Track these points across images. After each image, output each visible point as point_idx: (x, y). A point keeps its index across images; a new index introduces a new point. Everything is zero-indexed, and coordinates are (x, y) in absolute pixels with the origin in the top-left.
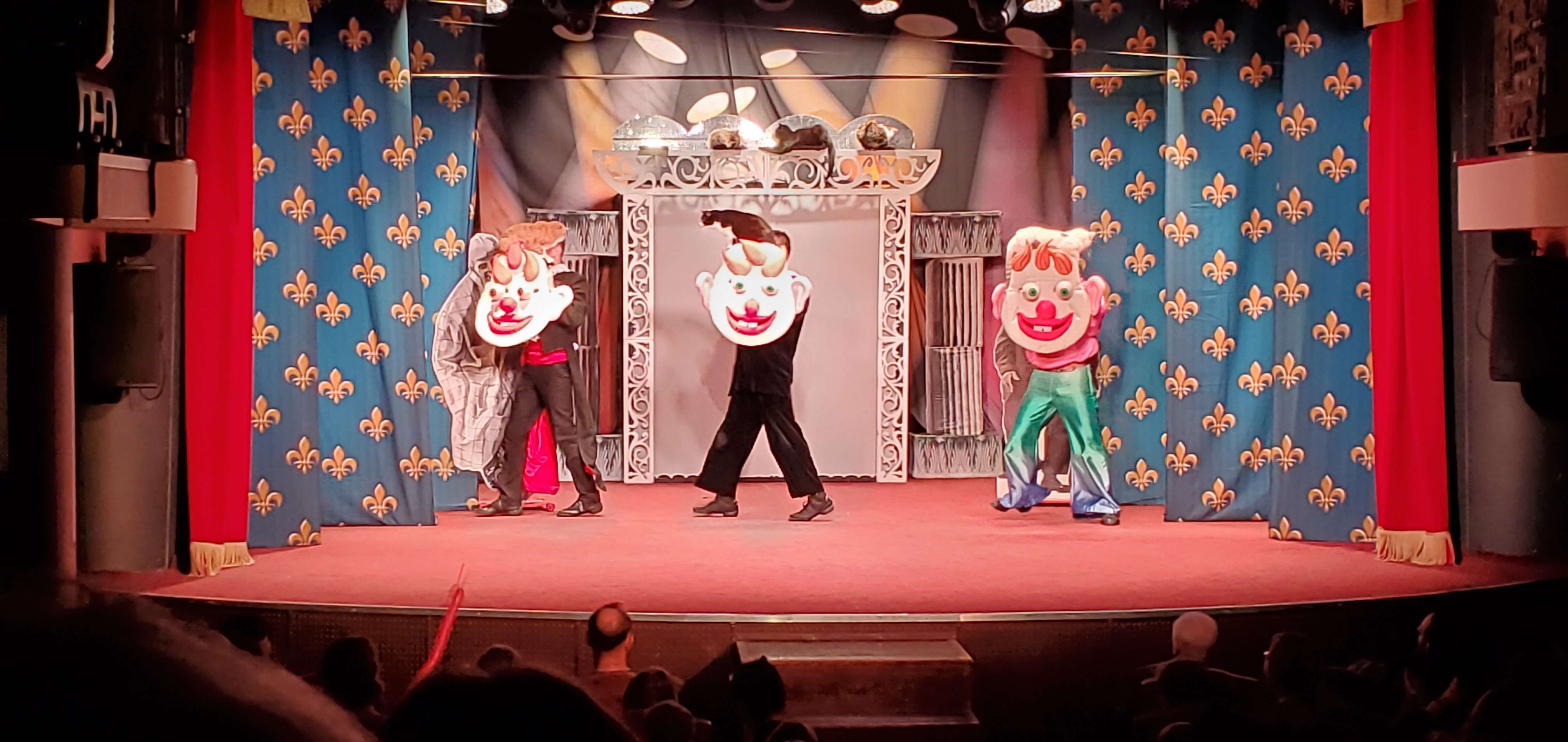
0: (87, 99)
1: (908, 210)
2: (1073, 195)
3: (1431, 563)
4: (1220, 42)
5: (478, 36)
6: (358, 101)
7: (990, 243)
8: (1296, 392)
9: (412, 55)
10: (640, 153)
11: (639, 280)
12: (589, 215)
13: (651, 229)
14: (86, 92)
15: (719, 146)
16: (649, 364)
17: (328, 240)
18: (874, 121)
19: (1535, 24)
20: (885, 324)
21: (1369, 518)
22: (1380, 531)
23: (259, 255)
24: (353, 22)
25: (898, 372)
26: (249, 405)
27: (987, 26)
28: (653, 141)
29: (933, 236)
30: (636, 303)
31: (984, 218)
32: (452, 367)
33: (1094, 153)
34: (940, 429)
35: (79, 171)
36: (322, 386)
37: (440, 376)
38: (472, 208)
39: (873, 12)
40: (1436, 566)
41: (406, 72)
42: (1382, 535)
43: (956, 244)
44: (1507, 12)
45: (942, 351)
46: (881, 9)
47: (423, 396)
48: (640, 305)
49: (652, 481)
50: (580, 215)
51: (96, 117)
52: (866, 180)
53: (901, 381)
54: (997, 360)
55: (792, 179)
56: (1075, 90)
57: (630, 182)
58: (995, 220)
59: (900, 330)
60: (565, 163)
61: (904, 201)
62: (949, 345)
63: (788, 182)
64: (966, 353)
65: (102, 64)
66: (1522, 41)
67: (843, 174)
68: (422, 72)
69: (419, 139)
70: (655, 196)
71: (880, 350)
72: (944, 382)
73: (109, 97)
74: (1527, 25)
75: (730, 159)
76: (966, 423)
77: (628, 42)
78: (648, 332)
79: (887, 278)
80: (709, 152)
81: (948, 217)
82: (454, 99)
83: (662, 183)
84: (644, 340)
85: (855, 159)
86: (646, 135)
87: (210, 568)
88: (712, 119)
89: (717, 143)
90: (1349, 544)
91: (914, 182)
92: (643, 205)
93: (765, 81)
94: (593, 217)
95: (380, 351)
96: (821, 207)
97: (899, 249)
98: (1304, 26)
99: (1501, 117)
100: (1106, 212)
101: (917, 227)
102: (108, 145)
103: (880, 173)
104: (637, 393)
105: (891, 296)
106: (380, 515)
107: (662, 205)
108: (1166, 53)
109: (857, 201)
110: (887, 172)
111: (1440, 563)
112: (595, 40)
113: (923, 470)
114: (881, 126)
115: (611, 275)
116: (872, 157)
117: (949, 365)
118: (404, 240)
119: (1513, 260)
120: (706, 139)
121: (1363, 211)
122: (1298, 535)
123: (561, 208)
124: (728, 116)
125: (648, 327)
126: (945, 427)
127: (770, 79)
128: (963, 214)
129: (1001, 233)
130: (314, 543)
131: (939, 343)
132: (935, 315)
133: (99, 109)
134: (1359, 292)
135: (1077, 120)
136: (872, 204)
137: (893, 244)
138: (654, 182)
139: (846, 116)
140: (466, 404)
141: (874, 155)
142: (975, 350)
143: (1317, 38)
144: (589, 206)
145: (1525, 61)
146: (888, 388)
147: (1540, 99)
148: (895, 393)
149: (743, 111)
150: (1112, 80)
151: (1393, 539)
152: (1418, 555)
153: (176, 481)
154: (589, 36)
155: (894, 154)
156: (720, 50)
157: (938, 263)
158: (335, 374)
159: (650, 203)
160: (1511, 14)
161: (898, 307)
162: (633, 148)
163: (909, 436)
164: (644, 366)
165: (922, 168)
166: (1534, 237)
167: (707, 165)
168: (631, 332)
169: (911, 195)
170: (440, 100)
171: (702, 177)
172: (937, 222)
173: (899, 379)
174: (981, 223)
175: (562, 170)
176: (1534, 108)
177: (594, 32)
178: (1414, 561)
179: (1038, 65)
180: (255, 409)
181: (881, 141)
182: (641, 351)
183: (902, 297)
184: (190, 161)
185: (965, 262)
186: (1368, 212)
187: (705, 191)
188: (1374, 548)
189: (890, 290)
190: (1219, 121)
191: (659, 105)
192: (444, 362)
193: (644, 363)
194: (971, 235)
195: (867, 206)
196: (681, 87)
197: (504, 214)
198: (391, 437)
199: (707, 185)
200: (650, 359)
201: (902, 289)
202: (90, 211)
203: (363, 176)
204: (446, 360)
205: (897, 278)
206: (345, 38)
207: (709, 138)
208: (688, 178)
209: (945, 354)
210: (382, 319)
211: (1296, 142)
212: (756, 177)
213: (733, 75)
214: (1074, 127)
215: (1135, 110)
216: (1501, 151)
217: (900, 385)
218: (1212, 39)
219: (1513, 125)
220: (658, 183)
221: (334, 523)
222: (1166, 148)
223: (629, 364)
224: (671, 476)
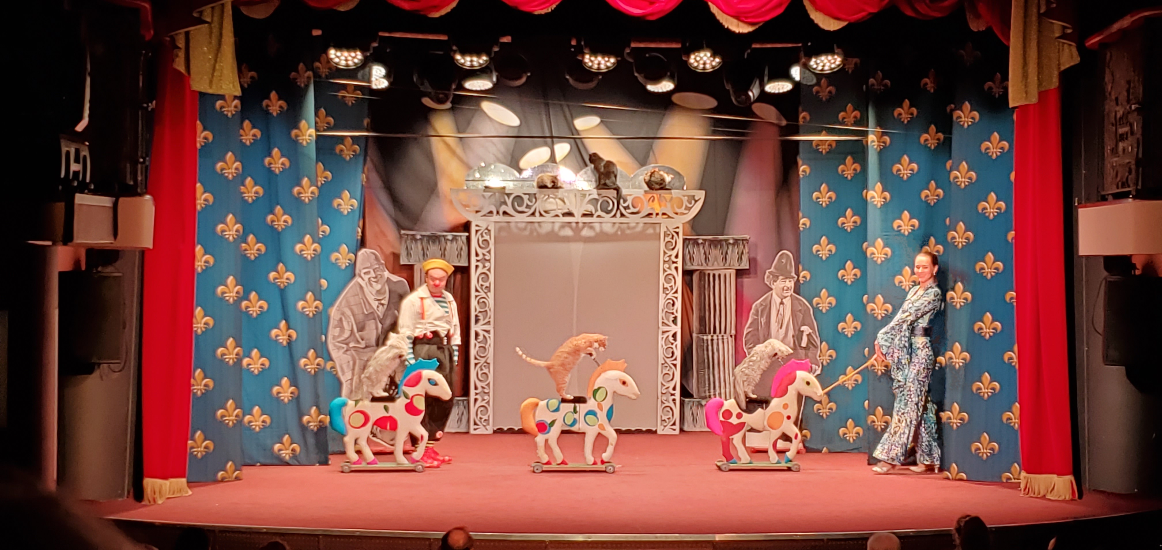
0: (68, 153)
1: (681, 234)
2: (800, 225)
3: (1060, 499)
4: (907, 116)
5: (366, 104)
6: (275, 151)
7: (740, 259)
8: (962, 372)
9: (317, 119)
10: (484, 191)
11: (483, 283)
12: (446, 236)
13: (492, 247)
14: (67, 149)
15: (542, 186)
16: (490, 345)
17: (252, 254)
18: (657, 170)
19: (1133, 107)
20: (664, 318)
21: (1016, 465)
22: (1023, 474)
23: (199, 265)
24: (273, 95)
25: (673, 353)
26: (189, 375)
27: (738, 102)
28: (495, 181)
29: (698, 254)
30: (481, 300)
31: (736, 241)
32: (343, 348)
33: (815, 194)
34: (703, 395)
35: (60, 207)
36: (246, 361)
37: (334, 354)
38: (360, 230)
39: (656, 91)
40: (1064, 501)
41: (312, 131)
42: (1025, 477)
43: (716, 259)
44: (1113, 98)
45: (705, 338)
46: (661, 88)
47: (319, 371)
48: (483, 302)
49: (491, 432)
50: (440, 236)
51: (75, 167)
52: (651, 212)
53: (675, 359)
54: (746, 345)
55: (596, 210)
56: (801, 149)
57: (477, 212)
58: (745, 242)
59: (675, 321)
60: (430, 196)
61: (678, 228)
62: (710, 333)
63: (594, 212)
64: (723, 339)
65: (80, 127)
66: (1124, 120)
67: (634, 207)
68: (325, 130)
69: (321, 180)
70: (495, 222)
71: (660, 337)
72: (706, 361)
73: (85, 152)
74: (1128, 108)
75: (551, 196)
76: (723, 391)
77: (476, 110)
78: (489, 322)
79: (665, 284)
80: (535, 190)
81: (710, 240)
82: (347, 151)
83: (501, 212)
84: (486, 327)
85: (642, 197)
86: (490, 178)
87: (158, 498)
88: (538, 166)
89: (541, 184)
90: (1001, 484)
91: (684, 214)
92: (487, 229)
93: (578, 141)
94: (450, 238)
95: (289, 336)
96: (617, 231)
97: (674, 262)
98: (967, 105)
99: (1109, 173)
100: (824, 238)
101: (687, 246)
102: (83, 188)
103: (660, 206)
104: (481, 367)
105: (669, 297)
106: (287, 457)
107: (500, 230)
108: (867, 126)
109: (644, 227)
110: (666, 206)
111: (1067, 498)
112: (452, 109)
113: (692, 425)
114: (662, 173)
115: (462, 278)
116: (655, 195)
117: (710, 348)
118: (308, 254)
119: (1119, 277)
120: (534, 181)
121: (1010, 240)
122: (964, 476)
123: (426, 231)
124: (550, 164)
125: (490, 318)
126: (707, 394)
127: (580, 138)
128: (721, 237)
129: (748, 253)
130: (237, 478)
131: (703, 330)
132: (700, 310)
133: (77, 161)
134: (1008, 299)
135: (803, 171)
136: (654, 229)
137: (670, 259)
138: (495, 212)
139: (635, 165)
140: (353, 375)
141: (656, 194)
142: (730, 338)
143: (976, 114)
144: (447, 229)
145: (1127, 133)
146: (666, 365)
147: (1138, 162)
148: (671, 368)
149: (561, 161)
150: (828, 142)
151: (1033, 481)
152: (1051, 492)
153: (134, 430)
154: (448, 105)
155: (671, 193)
156: (544, 117)
157: (702, 273)
158: (255, 352)
159: (492, 228)
160: (1117, 99)
161: (673, 305)
162: (480, 187)
163: (681, 400)
164: (487, 347)
165: (690, 203)
166: (1134, 261)
167: (534, 200)
168: (477, 321)
169: (683, 224)
170: (337, 151)
171: (530, 209)
172: (702, 243)
173: (674, 358)
174: (733, 244)
175: (427, 203)
176: (1133, 167)
177: (452, 102)
178: (1049, 496)
179: (775, 130)
180: (194, 379)
181: (661, 184)
182: (484, 336)
183: (676, 298)
184: (148, 197)
185: (722, 272)
186: (1014, 241)
187: (532, 219)
188: (1019, 487)
189: (667, 292)
190: (905, 173)
191: (500, 156)
192: (337, 344)
193: (486, 344)
194: (727, 253)
195: (650, 231)
196: (516, 142)
197: (384, 234)
198: (297, 399)
199: (533, 214)
200: (491, 341)
201: (676, 292)
202: (68, 238)
203: (279, 207)
204: (339, 342)
205: (673, 283)
206: (268, 106)
207: (536, 180)
208: (520, 209)
209: (707, 340)
210: (291, 313)
211: (961, 189)
212: (571, 209)
213: (554, 135)
214: (801, 176)
215: (845, 164)
216: (1110, 198)
217: (675, 362)
218: (900, 114)
219: (1119, 179)
220: (498, 213)
221: (252, 463)
222: (867, 192)
223: (475, 345)
224: (506, 429)
